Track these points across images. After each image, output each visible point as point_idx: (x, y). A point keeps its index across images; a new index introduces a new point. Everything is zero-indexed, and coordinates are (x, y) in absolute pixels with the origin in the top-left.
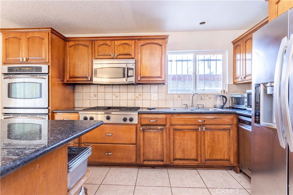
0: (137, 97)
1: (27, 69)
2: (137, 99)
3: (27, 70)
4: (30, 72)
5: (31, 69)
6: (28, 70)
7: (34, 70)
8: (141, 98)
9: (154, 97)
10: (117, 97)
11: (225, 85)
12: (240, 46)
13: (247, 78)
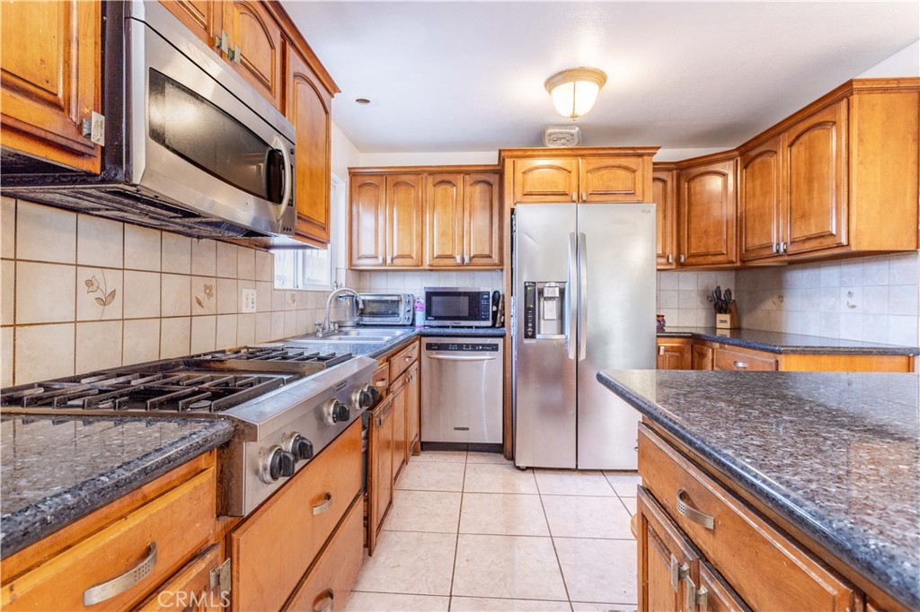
0: (200, 303)
2: (200, 310)
8: (210, 305)
9: (248, 299)
10: (103, 302)
11: (334, 270)
12: (376, 187)
13: (396, 261)
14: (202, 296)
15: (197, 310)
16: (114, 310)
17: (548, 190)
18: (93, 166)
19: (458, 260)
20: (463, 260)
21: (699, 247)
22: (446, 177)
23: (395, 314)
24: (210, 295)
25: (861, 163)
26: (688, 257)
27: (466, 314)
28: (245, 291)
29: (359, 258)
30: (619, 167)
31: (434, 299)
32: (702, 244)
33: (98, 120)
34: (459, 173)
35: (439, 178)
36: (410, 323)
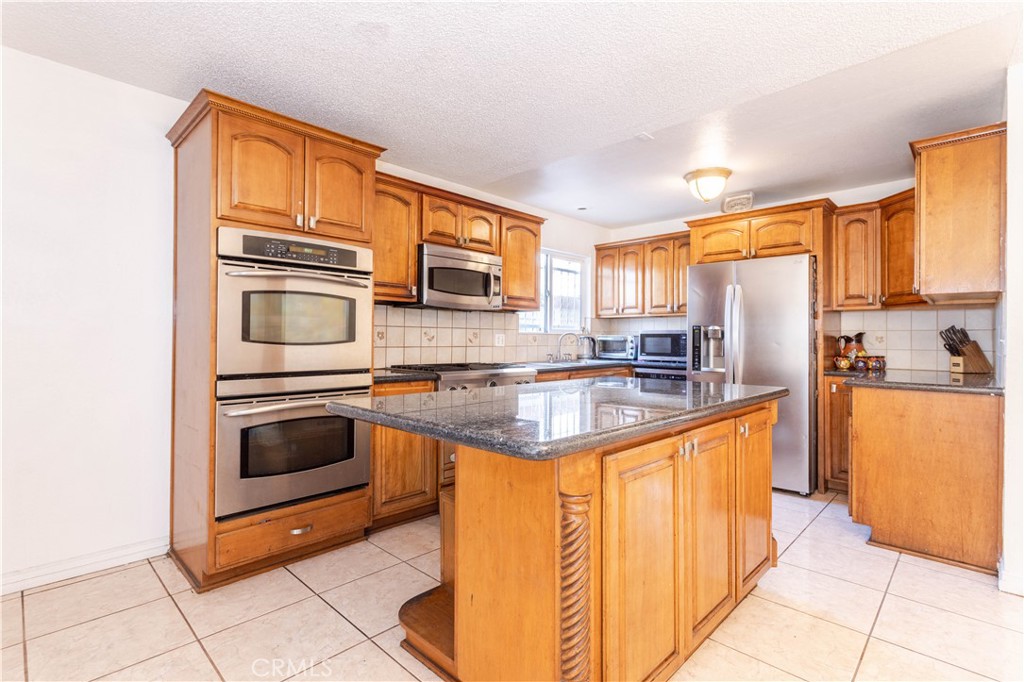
0: (471, 341)
1: (306, 250)
2: (471, 344)
3: (307, 254)
4: (320, 262)
5: (322, 253)
6: (310, 255)
7: (333, 257)
8: (476, 342)
9: (499, 339)
10: (430, 340)
11: (583, 318)
12: (612, 257)
13: (626, 311)
14: (472, 338)
15: (469, 344)
16: (433, 343)
17: (723, 249)
18: (415, 300)
19: (669, 309)
20: (672, 308)
21: (896, 286)
22: (660, 244)
23: (624, 350)
24: (476, 337)
25: (930, 214)
26: (889, 297)
27: (669, 352)
28: (497, 336)
29: (602, 310)
30: (788, 222)
31: (648, 340)
32: (898, 284)
33: (414, 288)
34: (670, 239)
35: (655, 246)
36: (632, 357)
